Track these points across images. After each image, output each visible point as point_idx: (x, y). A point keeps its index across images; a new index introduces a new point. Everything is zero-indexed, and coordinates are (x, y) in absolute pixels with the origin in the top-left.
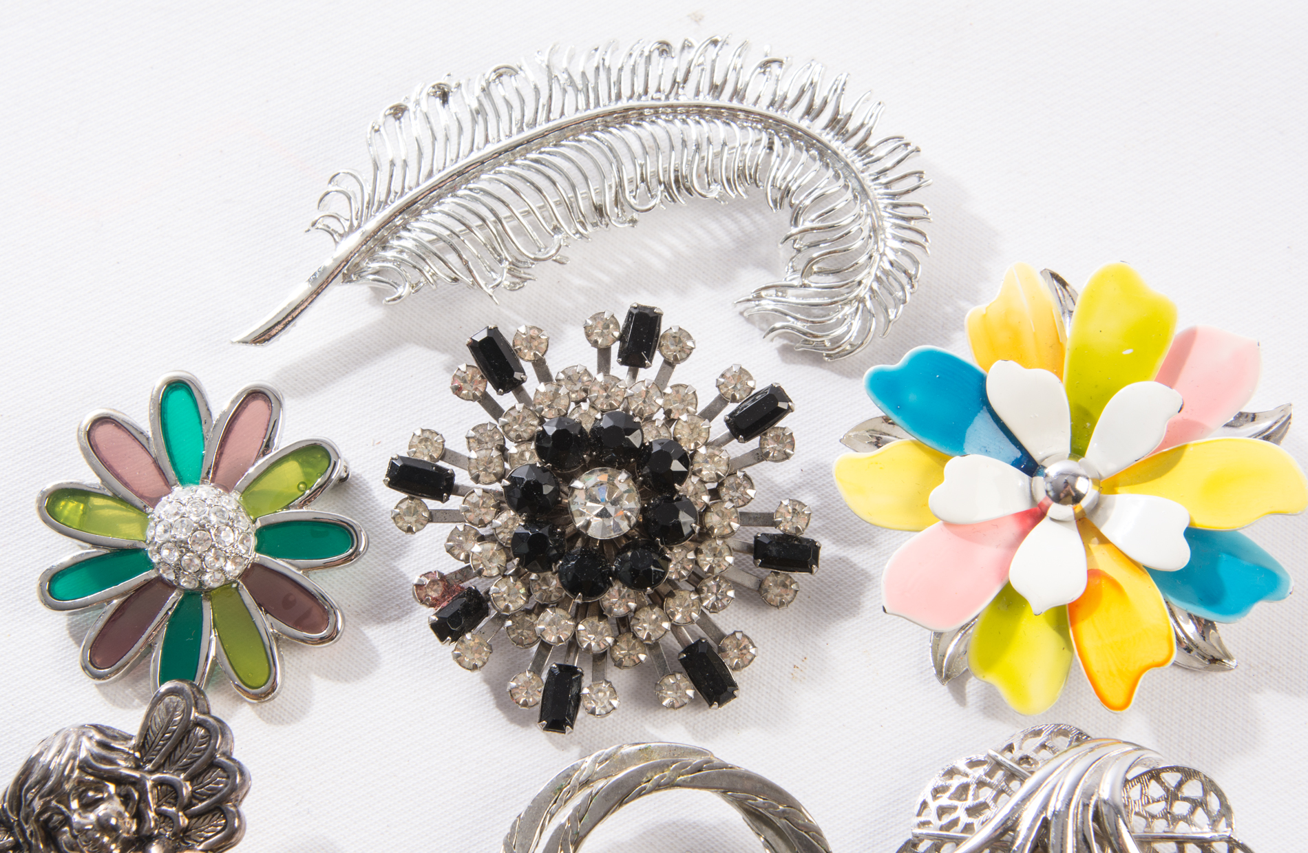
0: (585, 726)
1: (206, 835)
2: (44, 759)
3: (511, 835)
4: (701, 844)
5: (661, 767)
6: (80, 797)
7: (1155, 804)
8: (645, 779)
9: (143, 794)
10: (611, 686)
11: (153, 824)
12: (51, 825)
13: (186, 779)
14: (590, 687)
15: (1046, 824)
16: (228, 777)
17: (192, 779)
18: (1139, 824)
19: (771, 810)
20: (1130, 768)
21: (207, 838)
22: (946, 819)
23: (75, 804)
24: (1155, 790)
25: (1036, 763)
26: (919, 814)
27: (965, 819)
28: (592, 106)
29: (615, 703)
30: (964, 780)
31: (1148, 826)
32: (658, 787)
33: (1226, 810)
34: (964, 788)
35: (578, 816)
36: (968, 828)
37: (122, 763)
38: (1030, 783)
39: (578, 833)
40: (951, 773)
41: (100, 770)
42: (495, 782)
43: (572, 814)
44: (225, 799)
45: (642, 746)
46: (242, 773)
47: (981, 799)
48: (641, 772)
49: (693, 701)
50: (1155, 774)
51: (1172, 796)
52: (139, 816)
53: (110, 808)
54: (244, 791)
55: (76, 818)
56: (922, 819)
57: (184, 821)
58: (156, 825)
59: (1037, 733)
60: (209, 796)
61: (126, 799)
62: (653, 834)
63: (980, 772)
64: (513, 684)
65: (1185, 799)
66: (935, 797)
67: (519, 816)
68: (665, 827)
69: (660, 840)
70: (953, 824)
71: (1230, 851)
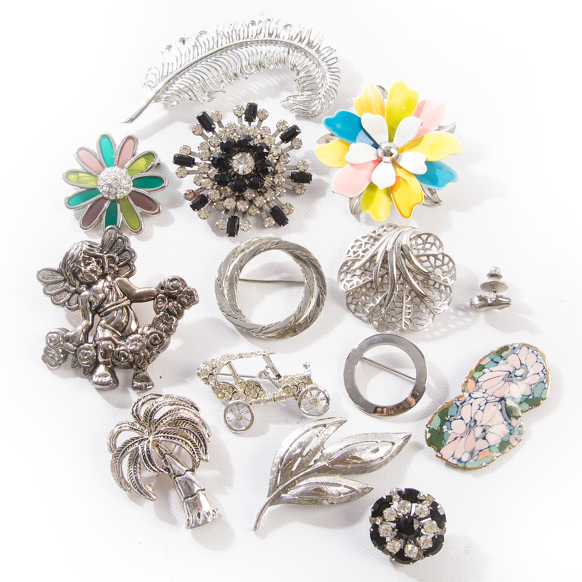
0: (241, 234)
1: (124, 272)
2: (72, 251)
3: (220, 269)
4: (280, 269)
5: (266, 243)
6: (84, 262)
7: (420, 246)
8: (261, 248)
9: (103, 260)
10: (248, 222)
11: (107, 270)
12: (75, 272)
13: (117, 255)
14: (242, 222)
15: (386, 252)
16: (130, 254)
17: (119, 255)
18: (415, 252)
19: (301, 254)
20: (411, 235)
21: (125, 273)
22: (356, 255)
23: (82, 264)
24: (420, 241)
25: (383, 235)
27: (362, 254)
28: (231, 42)
29: (250, 226)
30: (361, 243)
31: (418, 252)
32: (265, 250)
33: (441, 245)
34: (361, 245)
35: (241, 261)
36: (363, 256)
37: (97, 251)
38: (380, 241)
39: (241, 266)
40: (357, 241)
41: (90, 253)
42: (213, 255)
43: (239, 260)
44: (130, 260)
45: (260, 238)
46: (134, 253)
47: (367, 248)
48: (260, 245)
49: (275, 225)
50: (419, 236)
51: (425, 242)
52: (103, 268)
53: (94, 265)
54: (135, 258)
55: (83, 269)
56: (348, 255)
57: (117, 269)
58: (108, 270)
59: (383, 227)
60: (124, 260)
61: (98, 263)
62: (264, 267)
63: (366, 240)
64: (217, 223)
65: (429, 243)
66: (352, 249)
67: (222, 262)
68: (268, 264)
69: (267, 268)
70: (358, 256)
71: (443, 257)
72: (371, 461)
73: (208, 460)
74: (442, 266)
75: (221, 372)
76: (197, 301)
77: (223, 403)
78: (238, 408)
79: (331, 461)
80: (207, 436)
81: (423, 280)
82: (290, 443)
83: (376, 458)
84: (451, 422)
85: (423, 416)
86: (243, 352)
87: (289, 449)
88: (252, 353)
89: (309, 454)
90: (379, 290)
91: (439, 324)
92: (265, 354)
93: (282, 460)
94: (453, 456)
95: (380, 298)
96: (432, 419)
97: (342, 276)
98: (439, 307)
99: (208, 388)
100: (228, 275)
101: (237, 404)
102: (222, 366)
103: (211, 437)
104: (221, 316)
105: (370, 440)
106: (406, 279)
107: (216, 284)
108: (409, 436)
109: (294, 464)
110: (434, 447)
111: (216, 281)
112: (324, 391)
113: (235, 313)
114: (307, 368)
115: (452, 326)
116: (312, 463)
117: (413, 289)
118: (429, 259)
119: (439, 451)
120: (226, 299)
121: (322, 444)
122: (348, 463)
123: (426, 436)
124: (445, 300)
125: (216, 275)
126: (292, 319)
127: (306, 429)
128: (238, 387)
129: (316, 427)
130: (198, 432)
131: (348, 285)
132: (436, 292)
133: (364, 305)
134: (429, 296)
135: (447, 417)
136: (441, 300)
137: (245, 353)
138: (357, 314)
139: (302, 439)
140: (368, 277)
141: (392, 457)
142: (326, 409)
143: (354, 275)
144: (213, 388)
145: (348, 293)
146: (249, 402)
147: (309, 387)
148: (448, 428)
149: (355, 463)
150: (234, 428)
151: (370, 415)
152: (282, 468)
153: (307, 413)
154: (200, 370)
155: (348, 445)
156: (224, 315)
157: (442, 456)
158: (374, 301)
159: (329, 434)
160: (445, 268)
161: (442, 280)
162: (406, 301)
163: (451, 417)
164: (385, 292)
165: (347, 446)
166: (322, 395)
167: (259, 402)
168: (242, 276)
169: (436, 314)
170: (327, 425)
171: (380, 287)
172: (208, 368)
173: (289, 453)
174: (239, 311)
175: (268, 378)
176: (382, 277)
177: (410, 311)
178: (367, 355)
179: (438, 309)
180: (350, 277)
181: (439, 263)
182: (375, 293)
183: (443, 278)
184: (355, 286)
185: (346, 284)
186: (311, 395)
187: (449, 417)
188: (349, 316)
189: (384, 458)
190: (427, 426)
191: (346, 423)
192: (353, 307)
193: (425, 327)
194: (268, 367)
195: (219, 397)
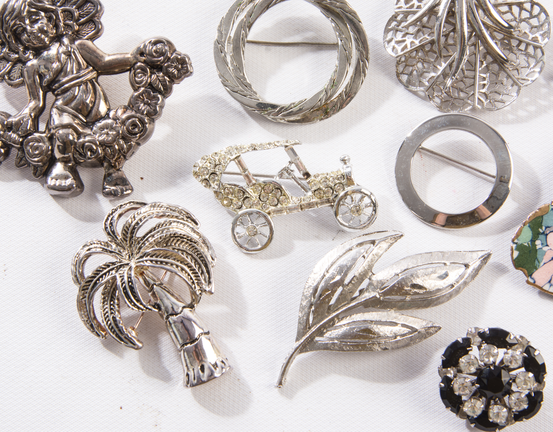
1: (87, 32)
2: (11, 4)
3: (220, 26)
4: (302, 26)
6: (30, 18)
9: (57, 16)
11: (63, 29)
12: (17, 32)
13: (76, 8)
16: (94, 6)
17: (78, 8)
19: (334, 5)
21: (87, 34)
22: (409, 5)
23: (27, 22)
26: (397, 4)
27: (417, 4)
35: (250, 15)
36: (419, 7)
37: (47, 3)
39: (250, 22)
41: (37, 6)
43: (247, 14)
44: (94, 16)
46: (100, 5)
52: (56, 26)
53: (43, 22)
54: (102, 12)
55: (28, 28)
56: (398, 6)
57: (77, 28)
58: (64, 30)
60: (87, 15)
61: (50, 19)
62: (280, 24)
67: (223, 18)
68: (286, 20)
69: (284, 26)
70: (412, 6)
71: (532, 7)
72: (439, 290)
73: (213, 291)
74: (529, 18)
75: (227, 170)
76: (191, 73)
77: (230, 213)
78: (251, 220)
79: (383, 291)
80: (210, 259)
81: (503, 39)
82: (326, 267)
83: (445, 286)
84: (547, 235)
85: (506, 227)
86: (257, 141)
87: (324, 275)
88: (269, 144)
89: (353, 282)
90: (443, 54)
91: (525, 100)
92: (287, 144)
93: (315, 290)
94: (550, 282)
95: (444, 65)
96: (520, 231)
97: (390, 35)
98: (527, 76)
99: (209, 193)
100: (232, 35)
101: (250, 214)
102: (228, 162)
103: (216, 259)
104: (223, 93)
105: (436, 262)
106: (481, 37)
107: (216, 48)
108: (489, 255)
109: (333, 295)
110: (523, 269)
111: (215, 44)
112: (369, 194)
113: (243, 88)
114: (345, 163)
115: (543, 103)
116: (357, 294)
117: (489, 51)
118: (511, 9)
119: (530, 275)
120: (229, 69)
121: (370, 267)
122: (407, 293)
123: (512, 254)
124: (534, 67)
125: (215, 35)
126: (322, 95)
127: (348, 247)
128: (250, 190)
129: (361, 244)
130: (198, 254)
131: (399, 48)
132: (521, 55)
133: (421, 74)
134: (511, 61)
135: (541, 228)
136: (528, 67)
137: (259, 144)
138: (410, 88)
139: (343, 261)
140: (426, 36)
141: (465, 283)
142: (371, 219)
143: (407, 34)
144: (216, 192)
145: (398, 59)
146: (267, 211)
147: (348, 189)
148: (542, 244)
149: (416, 293)
150: (246, 246)
152: (317, 301)
153: (347, 224)
154: (198, 168)
155: (406, 268)
156: (228, 91)
157: (535, 282)
158: (435, 69)
159: (380, 254)
160: (534, 22)
161: (530, 38)
162: (480, 69)
163: (546, 228)
164: (451, 56)
165: (405, 270)
166: (367, 200)
167: (280, 211)
168: (251, 37)
169: (522, 86)
170: (377, 242)
171: (444, 49)
172: (209, 165)
173: (326, 281)
174: (248, 86)
175: (292, 178)
176: (446, 36)
177: (485, 82)
178: (426, 144)
179: (524, 79)
180: (401, 36)
181: (525, 15)
182: (437, 58)
183: (531, 36)
184: (409, 48)
185: (396, 46)
186: (352, 201)
187: (544, 228)
188: (400, 90)
189: (455, 286)
190: (513, 241)
191: (402, 238)
192: (405, 78)
193: (506, 104)
194: (292, 163)
195: (224, 205)
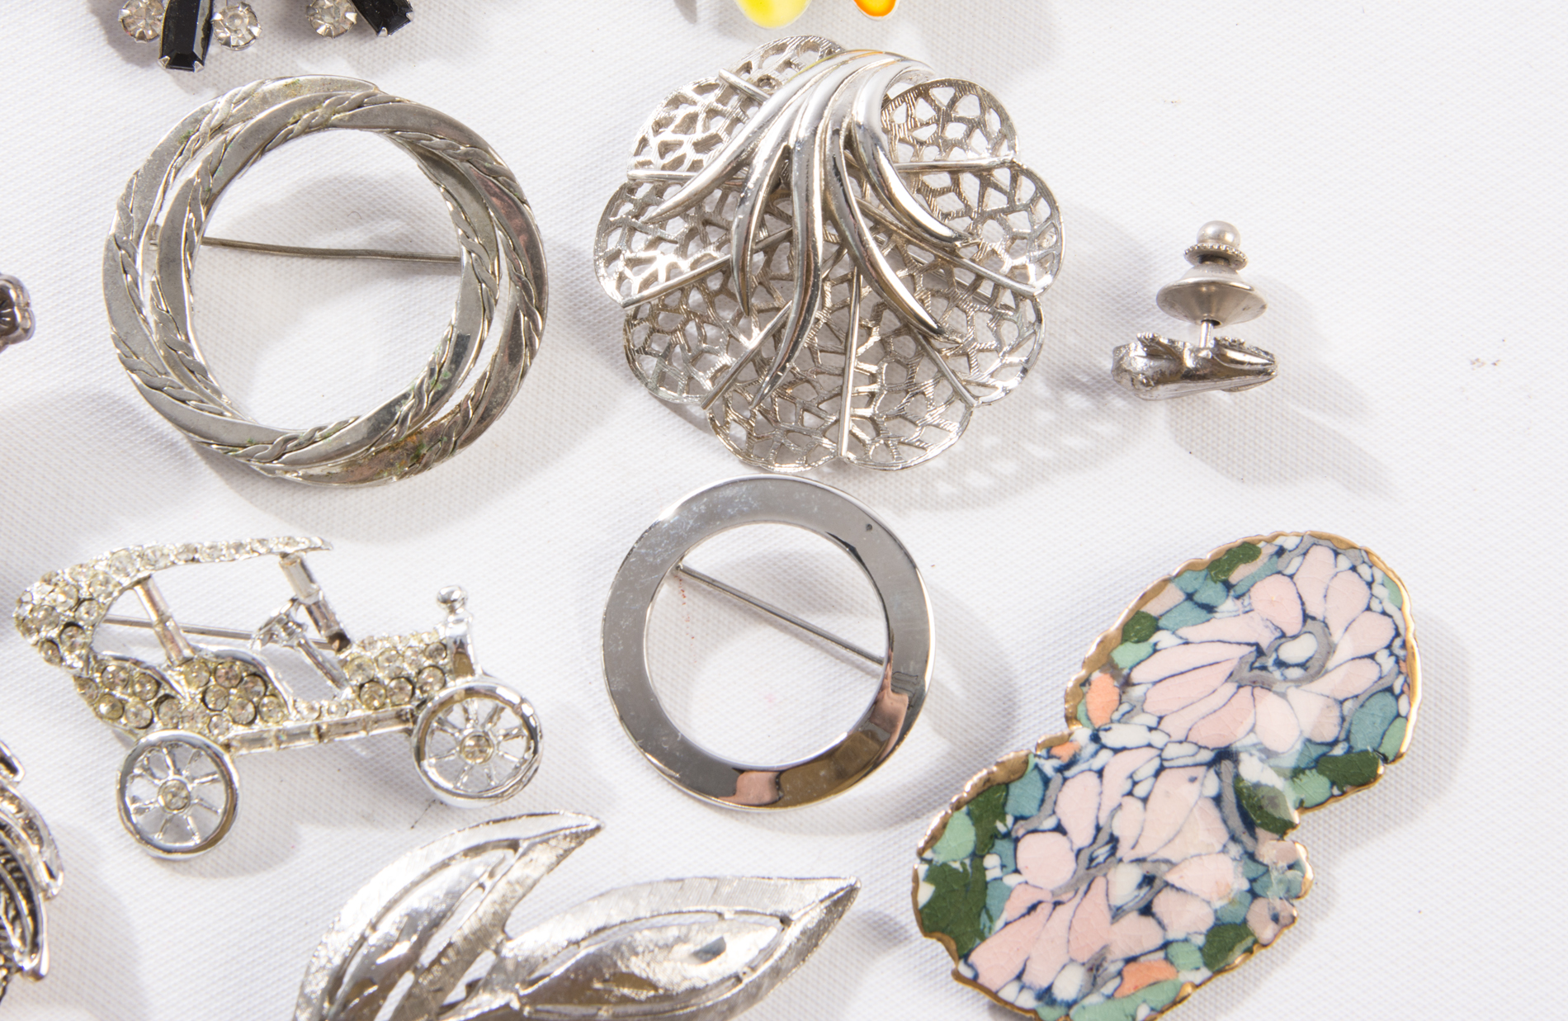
0: (221, 64)
3: (126, 197)
4: (370, 203)
5: (311, 104)
7: (925, 128)
8: (292, 120)
10: (251, 11)
14: (224, 13)
15: (787, 153)
18: (905, 154)
19: (451, 152)
20: (889, 86)
22: (670, 157)
24: (923, 110)
25: (779, 84)
26: (637, 153)
27: (692, 155)
29: (256, 31)
30: (691, 109)
31: (916, 154)
32: (309, 129)
33: (1007, 132)
34: (692, 119)
35: (210, 170)
36: (696, 166)
38: (768, 107)
39: (210, 190)
40: (677, 101)
42: (109, 137)
43: (202, 167)
45: (289, 81)
47: (713, 131)
48: (287, 111)
49: (356, 27)
50: (922, 91)
51: (945, 116)
56: (641, 159)
59: (780, 49)
62: (309, 193)
63: (711, 98)
64: (126, 12)
65: (960, 120)
66: (656, 132)
67: (137, 173)
68: (324, 184)
69: (319, 200)
70: (678, 162)
71: (1014, 179)
72: (694, 992)
73: (44, 971)
74: (1006, 211)
75: (116, 611)
76: (26, 331)
78: (174, 762)
79: (530, 990)
80: (42, 875)
81: (933, 266)
82: (372, 915)
83: (711, 981)
84: (1017, 840)
85: (911, 811)
86: (202, 539)
87: (363, 938)
88: (239, 547)
89: (444, 961)
90: (754, 301)
91: (988, 441)
92: (289, 550)
93: (337, 979)
94: (1019, 977)
95: (758, 335)
96: (944, 825)
97: (614, 240)
98: (992, 375)
99: (60, 680)
100: (161, 222)
101: (173, 745)
102: (116, 594)
103: (61, 877)
104: (125, 386)
105: (692, 908)
106: (862, 261)
107: (109, 258)
108: (851, 892)
109: (385, 998)
110: (946, 938)
111: (108, 249)
112: (516, 700)
113: (182, 376)
114: (452, 610)
115: (1038, 452)
116: (458, 992)
117: (887, 300)
118: (956, 183)
119: (963, 955)
120: (145, 320)
121: (499, 921)
122: (599, 999)
123: (915, 893)
124: (1013, 350)
125: (112, 222)
126: (405, 408)
127: (439, 857)
128: (177, 678)
129: (476, 850)
130: (8, 861)
131: (635, 279)
132: (980, 314)
133: (696, 358)
134: (953, 332)
135: (1003, 820)
136: (997, 350)
137: (207, 544)
138: (664, 392)
139: (419, 900)
140: (711, 250)
141: (777, 973)
142: (526, 772)
143: (660, 239)
144: (78, 678)
145: (631, 310)
146: (222, 739)
147: (457, 685)
148: (1003, 866)
149: (625, 1000)
150: (158, 837)
151: (699, 801)
152: (337, 1014)
153: (449, 786)
154: (29, 607)
155: (600, 924)
156: (136, 384)
157: (976, 976)
158: (732, 345)
159: (529, 882)
160: (1020, 222)
161: (1006, 268)
162: (862, 350)
163: (1017, 819)
164: (778, 309)
165: (599, 931)
166: (510, 720)
167: (259, 740)
168: (216, 227)
169: (975, 403)
170: (524, 845)
171: (760, 288)
172: (62, 598)
173: (366, 956)
174: (201, 371)
175: (300, 645)
176: (769, 249)
177: (875, 388)
178: (701, 558)
179: (984, 385)
180: (643, 245)
181: (995, 201)
182: (739, 315)
183: (1009, 263)
184: (662, 283)
185: (628, 272)
186: (468, 720)
187: (1010, 820)
188: (636, 402)
189: (746, 980)
190: (920, 853)
191: (599, 836)
192: (650, 364)
193: (930, 453)
194: (300, 604)
195: (101, 716)
